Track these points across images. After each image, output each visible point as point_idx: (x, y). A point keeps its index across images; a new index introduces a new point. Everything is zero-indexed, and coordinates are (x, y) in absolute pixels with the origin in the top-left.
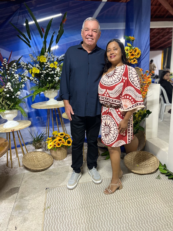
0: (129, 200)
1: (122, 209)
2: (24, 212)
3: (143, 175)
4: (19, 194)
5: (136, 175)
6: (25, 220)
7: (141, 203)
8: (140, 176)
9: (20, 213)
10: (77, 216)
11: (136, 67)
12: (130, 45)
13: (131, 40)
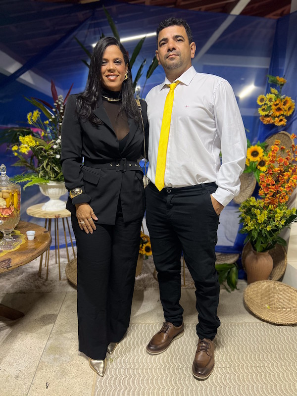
0: (251, 367)
1: (238, 382)
2: (63, 358)
3: (278, 325)
4: (56, 326)
5: (265, 323)
6: (64, 373)
7: (274, 375)
8: (273, 326)
9: (55, 359)
10: (154, 381)
11: (282, 132)
12: (276, 91)
13: (278, 84)
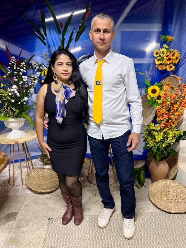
3: (173, 214)
11: (172, 75)
12: (167, 46)
13: (168, 41)
